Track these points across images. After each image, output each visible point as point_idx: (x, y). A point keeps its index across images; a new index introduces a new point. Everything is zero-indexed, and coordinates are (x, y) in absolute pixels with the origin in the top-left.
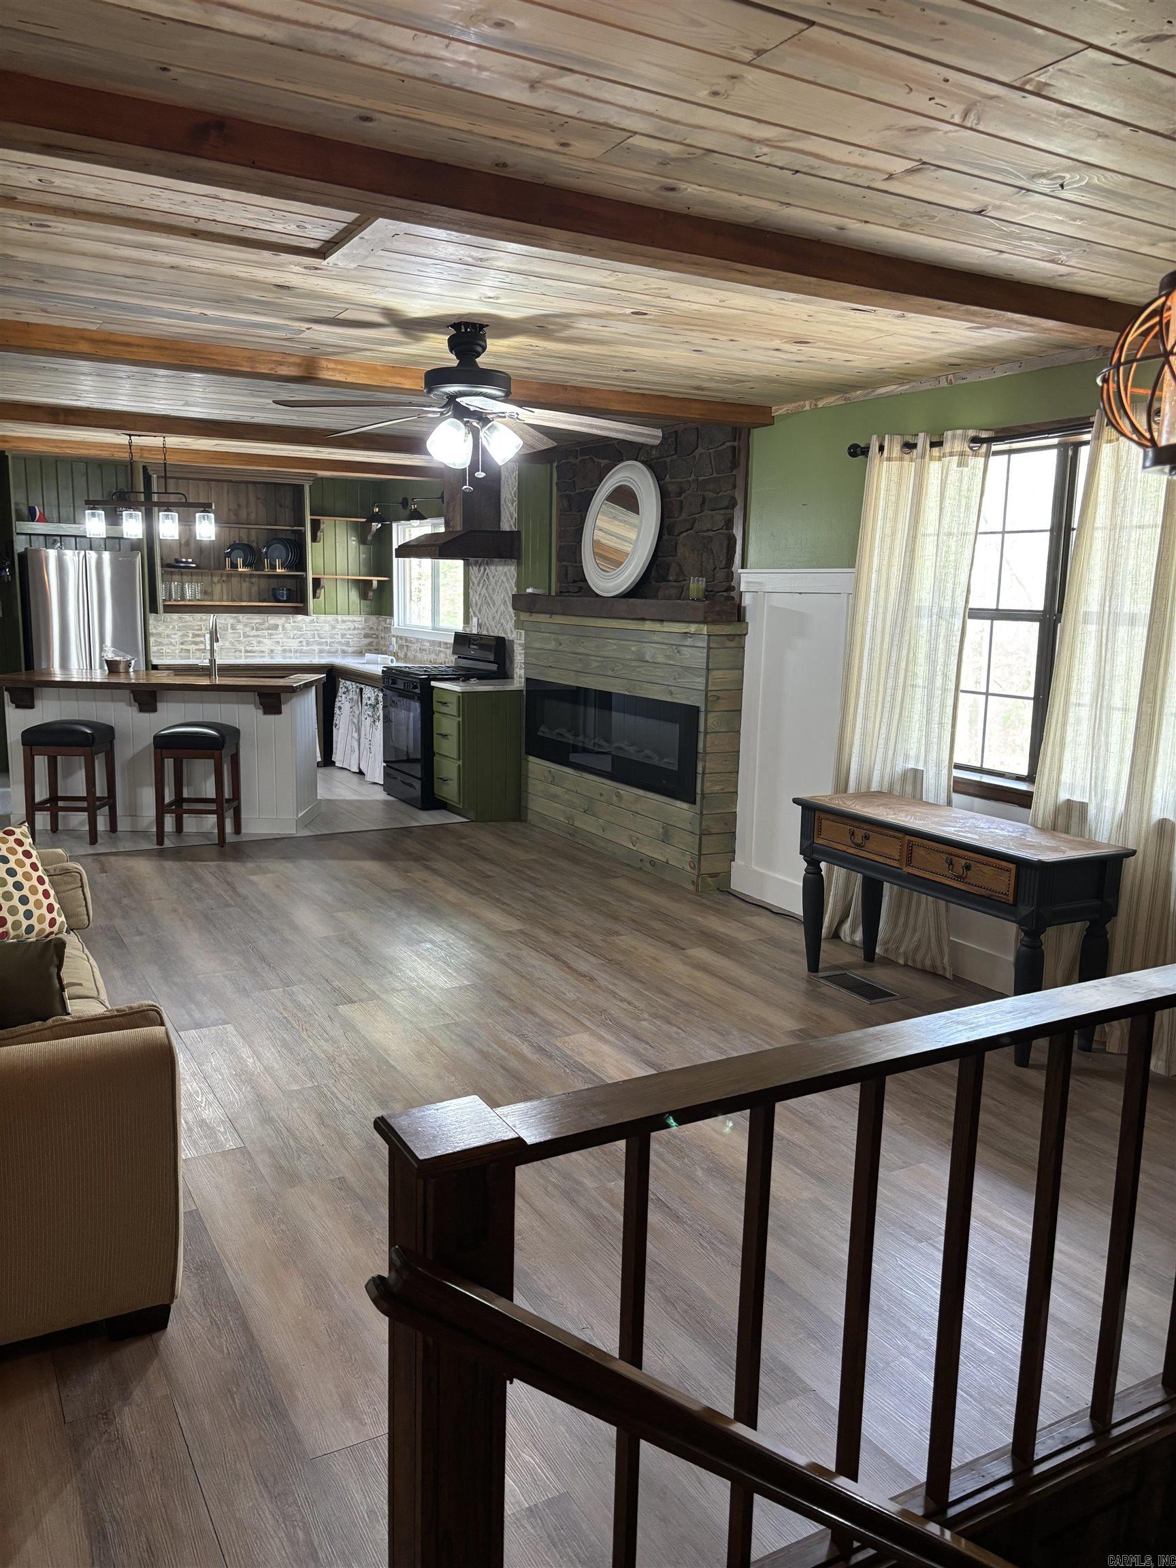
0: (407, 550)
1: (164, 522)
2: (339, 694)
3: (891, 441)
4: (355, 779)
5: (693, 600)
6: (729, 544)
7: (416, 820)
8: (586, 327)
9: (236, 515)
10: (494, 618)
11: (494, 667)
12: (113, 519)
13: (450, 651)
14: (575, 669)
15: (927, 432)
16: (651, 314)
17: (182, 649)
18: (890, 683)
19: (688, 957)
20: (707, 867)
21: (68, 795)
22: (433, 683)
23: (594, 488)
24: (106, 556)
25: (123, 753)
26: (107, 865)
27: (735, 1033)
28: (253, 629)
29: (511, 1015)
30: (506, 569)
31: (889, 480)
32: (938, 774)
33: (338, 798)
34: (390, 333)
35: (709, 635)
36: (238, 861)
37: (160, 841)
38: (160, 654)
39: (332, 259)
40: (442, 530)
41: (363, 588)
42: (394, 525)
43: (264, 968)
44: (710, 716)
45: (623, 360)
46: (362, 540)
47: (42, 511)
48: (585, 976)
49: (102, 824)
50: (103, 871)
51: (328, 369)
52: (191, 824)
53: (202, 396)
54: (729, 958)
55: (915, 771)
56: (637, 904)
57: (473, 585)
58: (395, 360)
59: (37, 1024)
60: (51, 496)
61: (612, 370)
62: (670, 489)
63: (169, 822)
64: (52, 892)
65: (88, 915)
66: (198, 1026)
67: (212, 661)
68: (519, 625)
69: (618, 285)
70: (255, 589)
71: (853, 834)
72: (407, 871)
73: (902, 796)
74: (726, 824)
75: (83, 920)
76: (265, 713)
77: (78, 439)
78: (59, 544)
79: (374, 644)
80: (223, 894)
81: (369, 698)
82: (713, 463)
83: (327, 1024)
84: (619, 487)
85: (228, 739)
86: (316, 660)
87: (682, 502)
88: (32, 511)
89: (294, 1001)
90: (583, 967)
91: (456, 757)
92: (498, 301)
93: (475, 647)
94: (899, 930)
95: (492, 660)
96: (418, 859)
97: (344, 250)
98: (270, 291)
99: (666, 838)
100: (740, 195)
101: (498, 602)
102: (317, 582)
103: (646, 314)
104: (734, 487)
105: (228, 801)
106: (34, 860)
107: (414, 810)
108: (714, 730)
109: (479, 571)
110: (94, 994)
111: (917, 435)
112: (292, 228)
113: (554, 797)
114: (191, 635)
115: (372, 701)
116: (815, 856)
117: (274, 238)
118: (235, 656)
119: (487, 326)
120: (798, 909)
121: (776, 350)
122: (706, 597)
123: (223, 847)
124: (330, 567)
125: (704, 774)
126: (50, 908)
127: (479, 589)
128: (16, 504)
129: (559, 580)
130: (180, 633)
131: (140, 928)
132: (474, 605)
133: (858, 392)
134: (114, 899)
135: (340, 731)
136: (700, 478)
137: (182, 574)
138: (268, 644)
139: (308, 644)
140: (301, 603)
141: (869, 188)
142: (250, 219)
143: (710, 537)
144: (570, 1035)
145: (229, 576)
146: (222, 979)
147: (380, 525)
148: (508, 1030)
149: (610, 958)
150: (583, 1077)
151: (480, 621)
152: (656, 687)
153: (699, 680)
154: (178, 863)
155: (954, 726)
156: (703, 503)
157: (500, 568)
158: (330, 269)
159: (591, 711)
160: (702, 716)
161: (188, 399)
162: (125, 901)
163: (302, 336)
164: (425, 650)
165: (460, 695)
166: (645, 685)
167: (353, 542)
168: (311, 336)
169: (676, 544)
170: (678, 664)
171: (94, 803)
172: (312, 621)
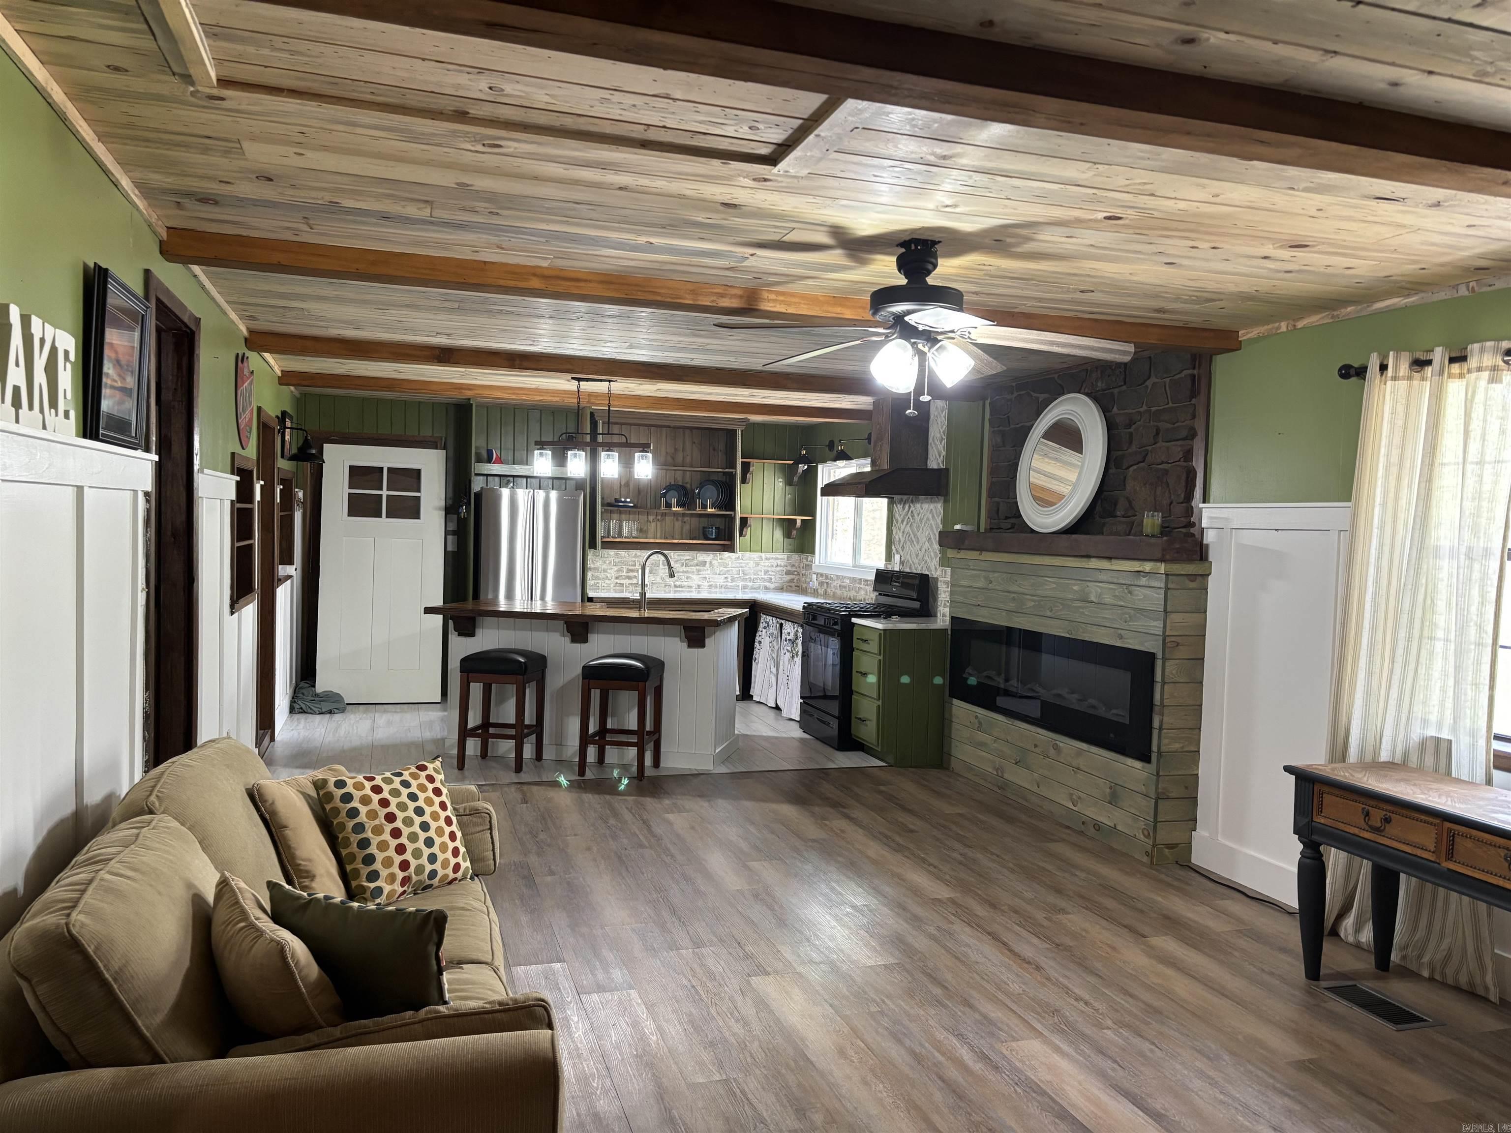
0: (832, 489)
1: (605, 462)
2: (760, 629)
3: (1397, 359)
4: (772, 714)
5: (1147, 536)
6: (1187, 478)
7: (833, 762)
8: (1050, 239)
9: (673, 459)
10: (917, 555)
11: (916, 605)
12: (560, 460)
13: (870, 588)
14: (1008, 608)
15: (1447, 346)
16: (1127, 218)
17: (617, 583)
18: (1402, 634)
19: (1152, 947)
20: (1165, 835)
21: (500, 722)
22: (854, 620)
23: (1031, 423)
24: (554, 495)
25: (555, 681)
26: (528, 795)
27: (1226, 1058)
28: (682, 565)
29: (945, 1006)
30: (932, 506)
31: (1395, 402)
32: (1473, 746)
33: (754, 733)
34: (836, 256)
35: (1167, 575)
36: (654, 797)
37: (582, 772)
38: (596, 587)
39: (783, 165)
40: (868, 469)
41: (787, 526)
42: (820, 467)
43: (673, 922)
44: (1168, 664)
45: (1083, 279)
46: (789, 482)
47: (499, 455)
48: (1029, 963)
49: (528, 751)
50: (525, 801)
51: (769, 300)
52: (612, 754)
53: (646, 337)
54: (1200, 950)
55: (1438, 740)
56: (1083, 875)
57: (897, 523)
58: (837, 289)
59: (409, 1013)
60: (508, 441)
61: (1068, 291)
62: (1118, 421)
63: (592, 752)
64: (459, 835)
65: (494, 859)
66: (601, 989)
67: (643, 594)
68: (944, 562)
69: (1099, 181)
70: (687, 527)
71: (1367, 814)
72: (824, 818)
73: (1420, 769)
74: (1186, 788)
75: (489, 865)
76: (689, 646)
77: (533, 387)
78: (512, 485)
79: (795, 581)
80: (638, 832)
81: (789, 634)
82: (1168, 392)
83: (739, 999)
84: (1059, 420)
85: (652, 671)
86: (740, 596)
87: (1131, 434)
88: (490, 453)
89: (703, 965)
90: (1027, 952)
91: (875, 696)
92: (958, 210)
93: (897, 584)
94: (1420, 933)
95: (915, 597)
96: (836, 805)
97: (797, 153)
98: (717, 212)
99: (1114, 799)
100: (1275, 42)
101: (923, 538)
102: (744, 522)
103: (1120, 218)
104: (1194, 417)
105: (649, 733)
106: (444, 798)
107: (829, 750)
108: (1173, 680)
109: (904, 508)
110: (488, 958)
111: (1433, 351)
112: (744, 131)
113: (981, 745)
114: (625, 570)
115: (792, 636)
116: (1315, 837)
117: (724, 145)
118: (665, 591)
119: (939, 242)
120: (1292, 900)
121: (1265, 258)
122: (1163, 534)
123: (641, 780)
124: (757, 507)
125: (1161, 729)
126: (456, 853)
127: (903, 527)
128: (477, 448)
129: (989, 517)
130: (616, 568)
131: (552, 867)
132: (897, 543)
133: (1349, 309)
134: (531, 833)
135: (759, 665)
136: (1153, 409)
137: (620, 513)
138: (696, 580)
139: (733, 580)
140: (728, 540)
141: (1449, 20)
142: (700, 122)
143: (1165, 470)
144: (1018, 1040)
145: (664, 515)
146: (630, 932)
147: (806, 467)
148: (945, 1029)
149: (1057, 941)
150: (1039, 1102)
151: (902, 559)
152: (1103, 630)
153: (1155, 623)
154: (596, 796)
155: (1492, 688)
156: (1157, 434)
157: (926, 506)
158: (779, 179)
159: (1015, 651)
160: (1159, 664)
161: (633, 340)
162: (542, 836)
163: (745, 264)
164: (845, 587)
165: (882, 632)
166: (1089, 627)
167: (780, 484)
168: (754, 264)
169: (1125, 478)
170: (1130, 605)
171: (522, 731)
172: (738, 558)
